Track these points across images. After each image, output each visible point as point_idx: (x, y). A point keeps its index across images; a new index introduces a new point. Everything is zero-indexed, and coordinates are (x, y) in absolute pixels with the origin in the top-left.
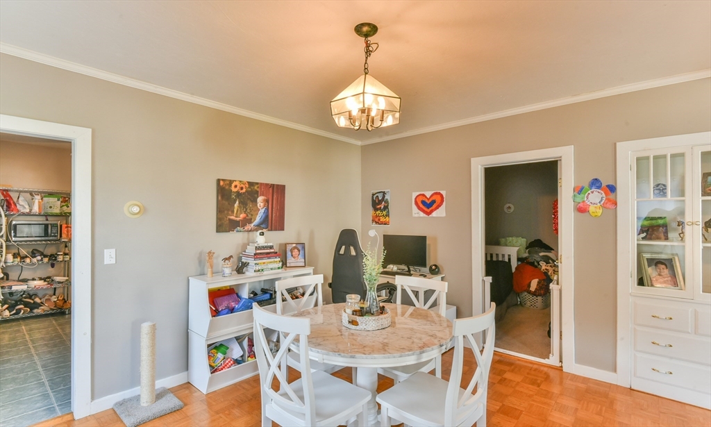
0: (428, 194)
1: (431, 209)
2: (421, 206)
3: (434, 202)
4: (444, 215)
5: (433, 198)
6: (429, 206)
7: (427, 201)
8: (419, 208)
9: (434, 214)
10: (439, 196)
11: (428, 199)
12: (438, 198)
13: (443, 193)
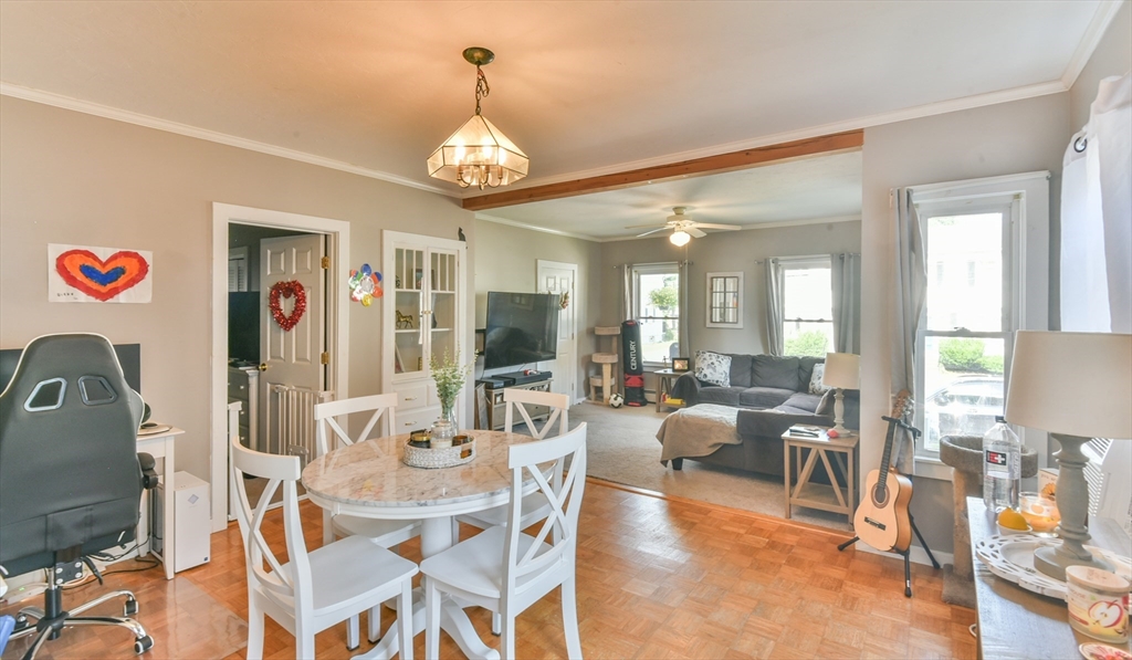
0: (104, 254)
1: (109, 286)
2: (80, 277)
3: (120, 272)
4: (147, 299)
5: (119, 263)
6: (105, 279)
7: (98, 267)
8: (71, 280)
9: (122, 297)
10: (135, 261)
11: (104, 265)
12: (131, 267)
13: (147, 256)
